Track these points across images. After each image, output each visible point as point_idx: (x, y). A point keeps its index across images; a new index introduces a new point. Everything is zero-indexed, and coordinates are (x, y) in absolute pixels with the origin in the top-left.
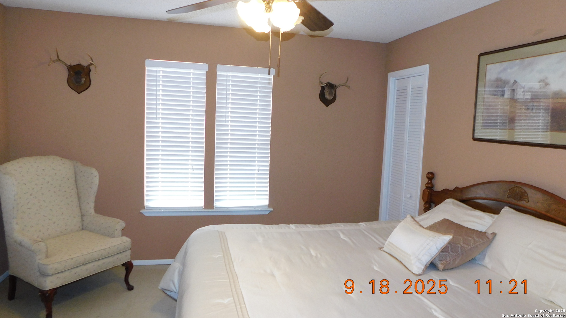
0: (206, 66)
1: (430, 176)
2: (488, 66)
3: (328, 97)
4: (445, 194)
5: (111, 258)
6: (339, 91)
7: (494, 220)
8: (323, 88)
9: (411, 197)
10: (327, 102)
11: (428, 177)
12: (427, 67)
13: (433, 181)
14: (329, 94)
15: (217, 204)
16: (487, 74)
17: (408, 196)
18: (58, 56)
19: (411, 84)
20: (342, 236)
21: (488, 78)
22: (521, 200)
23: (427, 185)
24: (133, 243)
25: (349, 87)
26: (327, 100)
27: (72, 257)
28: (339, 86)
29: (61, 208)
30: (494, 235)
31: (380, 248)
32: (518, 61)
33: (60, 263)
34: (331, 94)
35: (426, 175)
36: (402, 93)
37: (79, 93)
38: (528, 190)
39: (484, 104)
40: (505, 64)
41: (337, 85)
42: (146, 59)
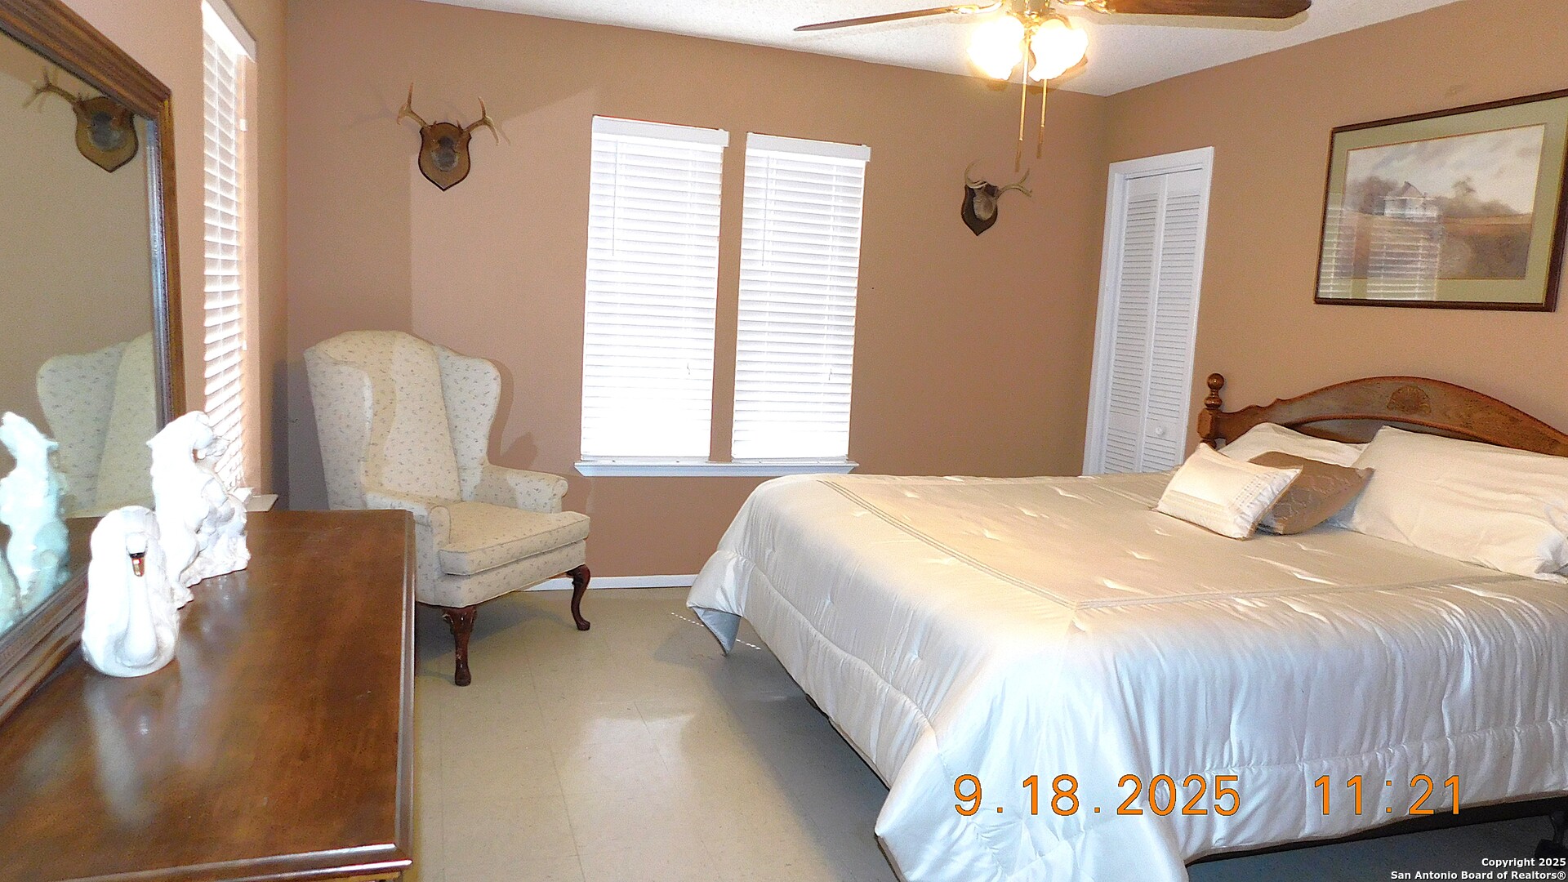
0: (722, 137)
1: (1217, 383)
2: (1352, 153)
3: (982, 213)
4: (1251, 416)
5: (556, 553)
6: (1002, 203)
7: (1362, 452)
8: (970, 193)
9: (1164, 433)
10: (977, 225)
11: (1210, 386)
12: (1209, 151)
13: (1220, 392)
14: (985, 206)
15: (737, 451)
16: (1350, 168)
17: (1158, 431)
18: (409, 102)
19: (1166, 188)
20: (1061, 493)
21: (1350, 177)
22: (1416, 409)
23: (1208, 402)
24: (593, 524)
25: (1028, 194)
26: (979, 220)
27: (501, 541)
28: (1005, 189)
29: (425, 449)
30: (1371, 472)
31: (1150, 508)
32: (1414, 145)
33: (483, 550)
34: (988, 205)
35: (1205, 381)
36: (1142, 209)
37: (444, 190)
38: (1429, 391)
39: (1341, 233)
40: (1388, 151)
41: (1000, 188)
42: (594, 115)
